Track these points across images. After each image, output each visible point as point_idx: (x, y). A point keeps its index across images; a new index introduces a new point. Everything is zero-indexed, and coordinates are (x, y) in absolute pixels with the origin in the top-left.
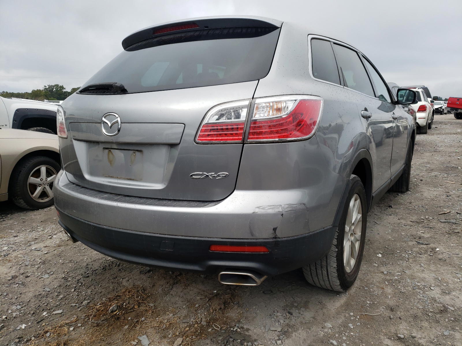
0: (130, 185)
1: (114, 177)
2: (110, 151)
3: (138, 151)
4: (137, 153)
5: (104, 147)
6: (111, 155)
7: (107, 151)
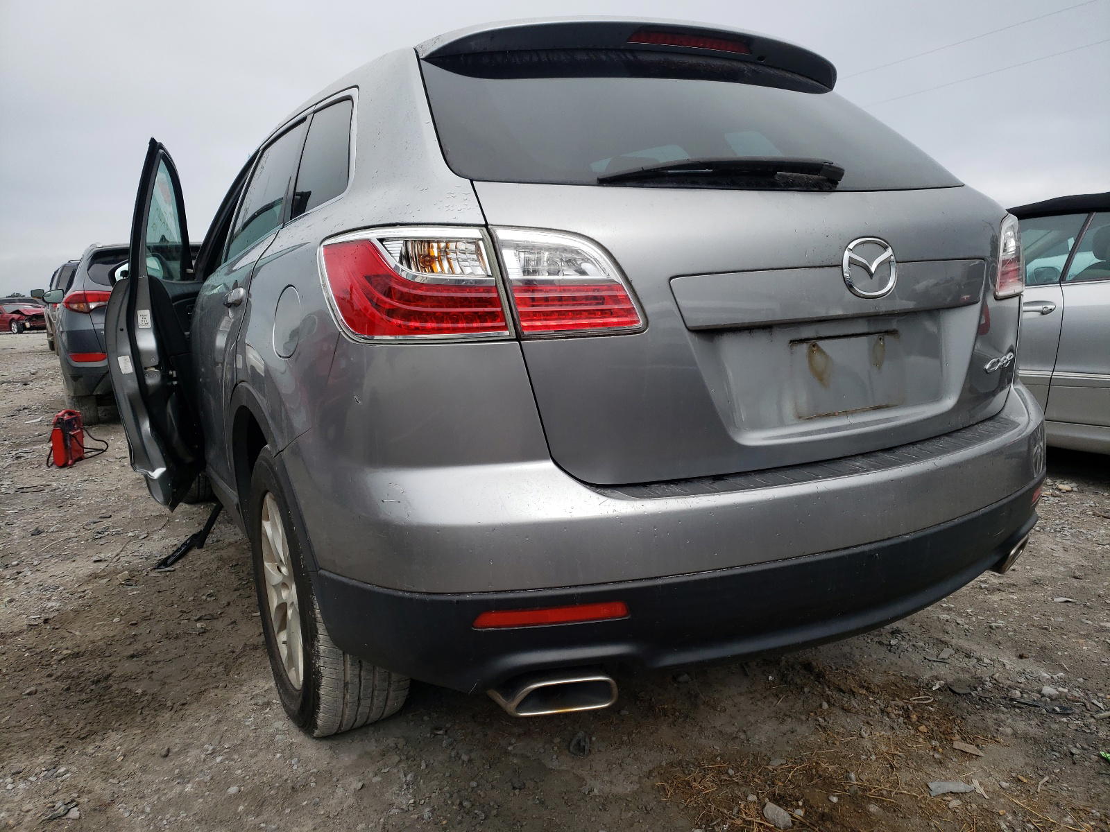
0: (888, 420)
1: (837, 414)
2: (814, 346)
3: (887, 332)
4: (887, 338)
5: (792, 338)
6: (818, 357)
7: (804, 347)
